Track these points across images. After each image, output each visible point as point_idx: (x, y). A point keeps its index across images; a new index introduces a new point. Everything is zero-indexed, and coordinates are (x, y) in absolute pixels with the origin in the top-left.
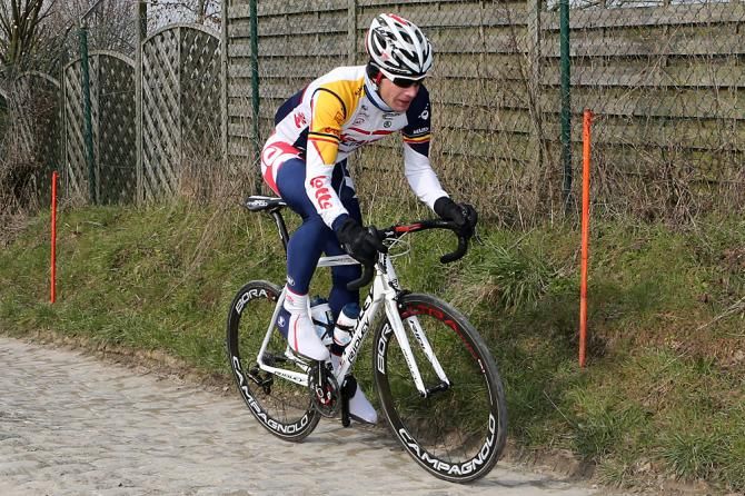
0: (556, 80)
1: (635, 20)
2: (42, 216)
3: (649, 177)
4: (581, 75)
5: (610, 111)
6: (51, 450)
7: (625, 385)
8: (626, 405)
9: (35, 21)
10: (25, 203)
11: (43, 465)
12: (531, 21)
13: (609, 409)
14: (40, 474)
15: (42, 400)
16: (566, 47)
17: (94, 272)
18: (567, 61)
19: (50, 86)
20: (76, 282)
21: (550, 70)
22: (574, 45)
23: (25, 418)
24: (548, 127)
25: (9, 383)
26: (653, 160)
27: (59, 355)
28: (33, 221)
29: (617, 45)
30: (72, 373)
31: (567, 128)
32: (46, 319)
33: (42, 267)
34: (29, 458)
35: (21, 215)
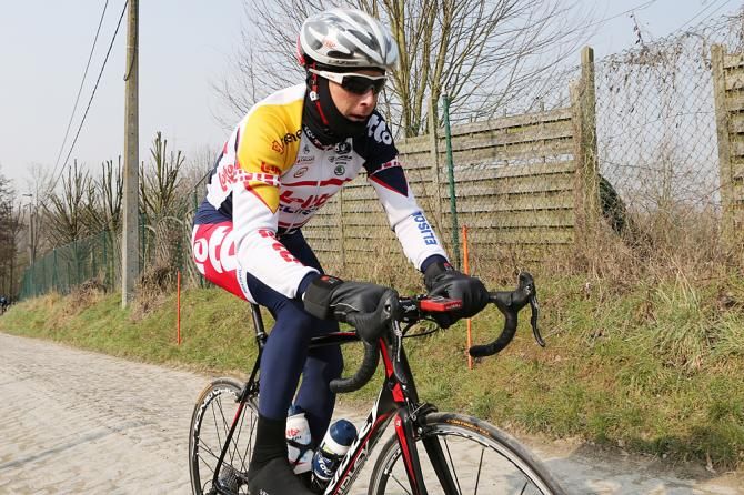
0: (449, 210)
1: (489, 176)
2: (174, 295)
3: (502, 261)
4: (462, 207)
5: (478, 225)
6: (172, 430)
7: (495, 378)
8: (496, 390)
9: (171, 190)
10: (164, 289)
11: (166, 440)
12: (434, 178)
13: (487, 393)
14: (165, 445)
15: (171, 401)
16: (453, 192)
17: (201, 326)
18: (454, 199)
19: (177, 224)
20: (191, 332)
21: (444, 205)
22: (457, 191)
23: (159, 412)
24: (446, 236)
25: (152, 391)
26: (504, 251)
27: (181, 374)
28: (170, 299)
29: (482, 189)
30: (188, 385)
31: (456, 237)
32: (174, 353)
33: (173, 324)
34: (159, 435)
35: (162, 295)
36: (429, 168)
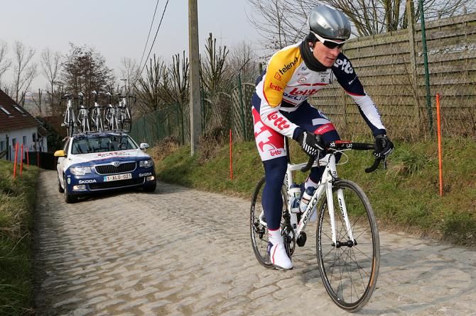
0: (424, 83)
1: (454, 58)
2: (226, 147)
3: (464, 120)
4: (434, 81)
5: (446, 94)
6: (235, 234)
7: (460, 203)
8: (461, 211)
9: (220, 74)
10: (219, 142)
11: (232, 240)
12: (412, 61)
13: (454, 213)
14: (232, 243)
15: (230, 217)
16: (427, 70)
17: (247, 167)
18: (428, 76)
19: (227, 98)
20: (240, 171)
21: (421, 79)
22: (430, 69)
23: (224, 223)
24: (422, 103)
25: (217, 210)
26: (465, 113)
27: (234, 199)
28: (223, 149)
29: (448, 68)
30: (240, 206)
31: (430, 102)
32: (229, 186)
33: (227, 166)
34: (227, 237)
35: (218, 146)
36: (409, 53)
